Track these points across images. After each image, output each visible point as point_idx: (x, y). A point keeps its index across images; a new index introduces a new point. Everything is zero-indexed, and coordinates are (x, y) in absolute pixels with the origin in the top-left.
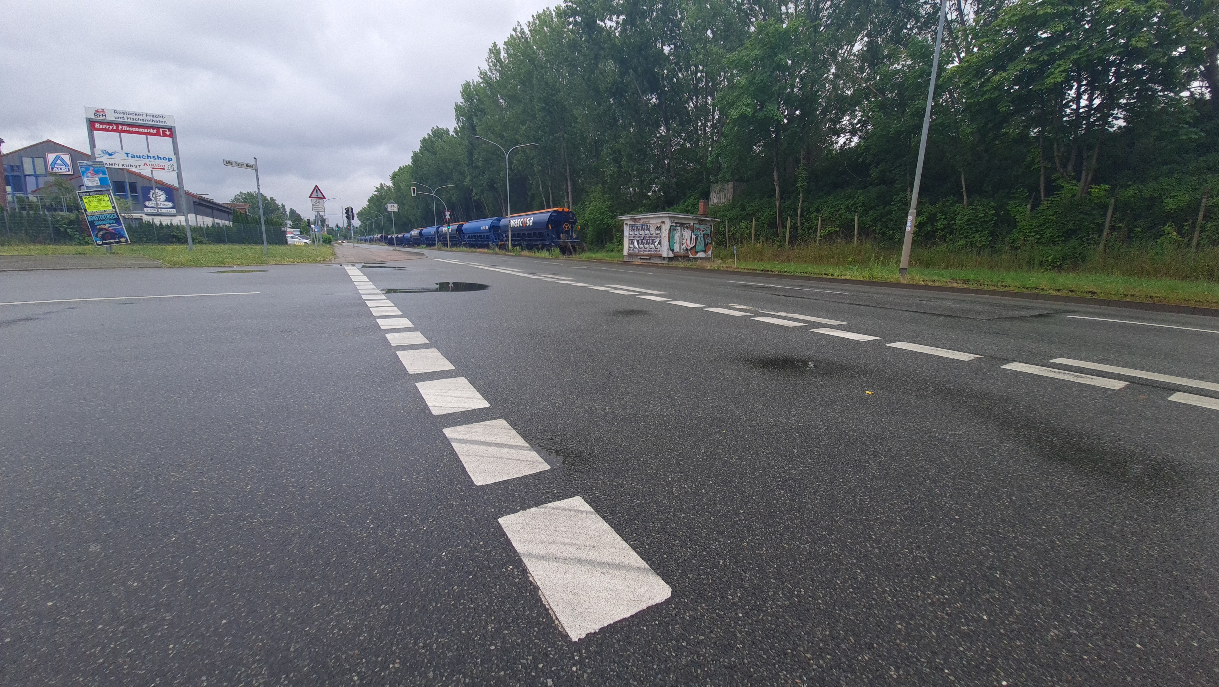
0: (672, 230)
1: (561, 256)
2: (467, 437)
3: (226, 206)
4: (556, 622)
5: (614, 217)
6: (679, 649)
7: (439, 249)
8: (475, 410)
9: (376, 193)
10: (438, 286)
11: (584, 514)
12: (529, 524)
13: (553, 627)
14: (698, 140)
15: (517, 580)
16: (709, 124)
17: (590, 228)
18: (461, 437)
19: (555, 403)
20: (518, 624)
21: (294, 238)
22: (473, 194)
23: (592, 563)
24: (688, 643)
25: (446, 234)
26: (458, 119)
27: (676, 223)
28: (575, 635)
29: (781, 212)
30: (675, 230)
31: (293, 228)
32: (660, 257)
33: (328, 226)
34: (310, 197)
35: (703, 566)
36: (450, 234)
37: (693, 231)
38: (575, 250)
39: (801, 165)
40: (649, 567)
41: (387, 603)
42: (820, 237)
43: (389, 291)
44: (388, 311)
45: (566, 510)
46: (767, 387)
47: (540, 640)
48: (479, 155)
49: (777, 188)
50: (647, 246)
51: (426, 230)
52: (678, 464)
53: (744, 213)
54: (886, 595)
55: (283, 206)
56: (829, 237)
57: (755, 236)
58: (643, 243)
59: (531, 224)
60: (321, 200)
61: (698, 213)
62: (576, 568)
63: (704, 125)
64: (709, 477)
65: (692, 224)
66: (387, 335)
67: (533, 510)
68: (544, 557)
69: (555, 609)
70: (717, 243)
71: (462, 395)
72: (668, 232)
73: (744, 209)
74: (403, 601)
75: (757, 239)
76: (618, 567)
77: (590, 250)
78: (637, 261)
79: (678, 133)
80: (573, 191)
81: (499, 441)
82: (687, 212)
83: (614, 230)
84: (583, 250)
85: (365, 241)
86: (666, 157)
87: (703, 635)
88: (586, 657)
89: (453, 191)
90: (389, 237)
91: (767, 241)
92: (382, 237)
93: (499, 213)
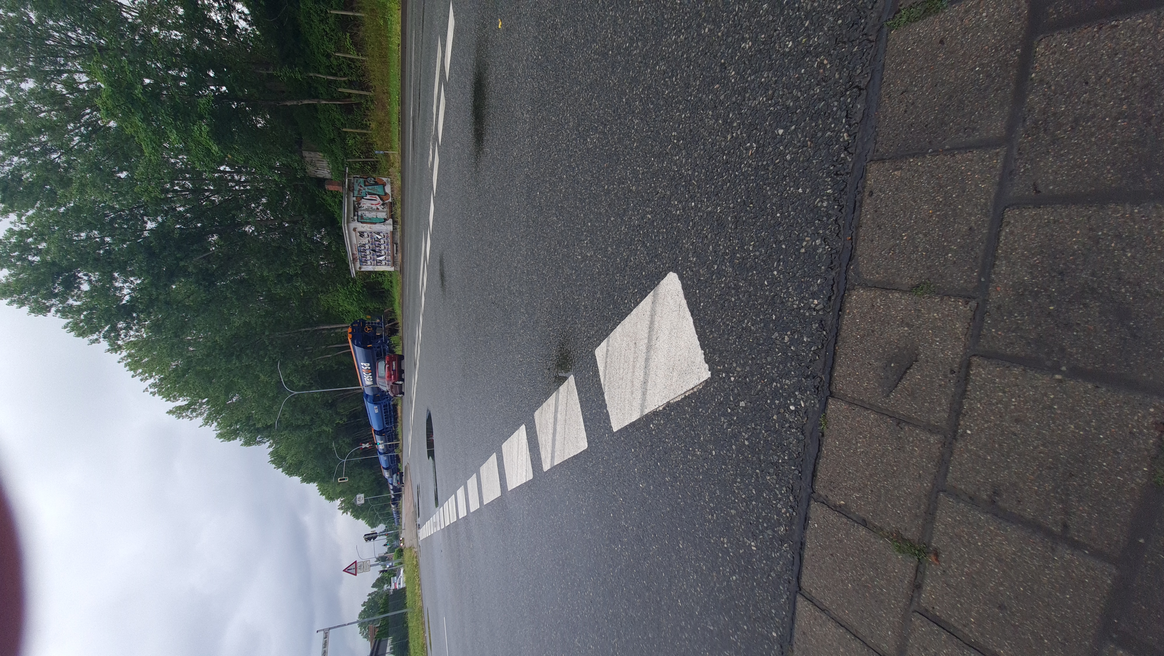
0: (362, 220)
1: (400, 334)
2: (549, 450)
3: (373, 644)
4: (695, 390)
5: (354, 281)
6: (720, 273)
7: (401, 451)
8: (528, 439)
9: (349, 513)
10: (430, 458)
11: (610, 348)
12: (617, 403)
13: (699, 393)
14: (257, 189)
15: (662, 422)
16: (236, 177)
17: (368, 305)
18: (550, 455)
19: (520, 361)
20: (696, 426)
21: (400, 582)
22: (341, 422)
23: (649, 347)
24: (715, 263)
25: (386, 446)
26: (259, 443)
27: (354, 215)
28: (706, 375)
29: (333, 99)
30: (362, 216)
31: (390, 583)
32: (393, 233)
33: (387, 553)
34: (356, 575)
35: (652, 236)
36: (386, 442)
37: (363, 198)
38: (393, 320)
39: (275, 73)
40: (652, 292)
41: (678, 543)
42: (358, 55)
43: (437, 504)
44: (452, 507)
45: (606, 366)
46: (499, 139)
47: (709, 408)
48: (298, 419)
49: (306, 102)
50: (382, 247)
51: (384, 464)
52: (567, 247)
53: (338, 140)
54: (679, 40)
55: (369, 595)
56: (359, 46)
57: (362, 129)
58: (380, 251)
59: (369, 364)
60: (358, 565)
61: (341, 191)
62: (652, 364)
63: (238, 183)
64: (577, 215)
65: (355, 199)
66: (471, 511)
67: (606, 397)
68: (644, 394)
69: (685, 390)
70: (374, 171)
71: (516, 449)
72: (365, 225)
73: (333, 141)
74: (677, 528)
75: (366, 127)
76: (652, 322)
77: (392, 305)
78: (399, 256)
79: (251, 213)
80: (330, 323)
81: (552, 420)
82: (341, 203)
83: (368, 281)
84: (393, 312)
85: (399, 518)
86: (281, 225)
87: (709, 246)
88: (724, 366)
89: (340, 442)
90: (393, 497)
91: (367, 115)
92: (393, 504)
93: (361, 396)
